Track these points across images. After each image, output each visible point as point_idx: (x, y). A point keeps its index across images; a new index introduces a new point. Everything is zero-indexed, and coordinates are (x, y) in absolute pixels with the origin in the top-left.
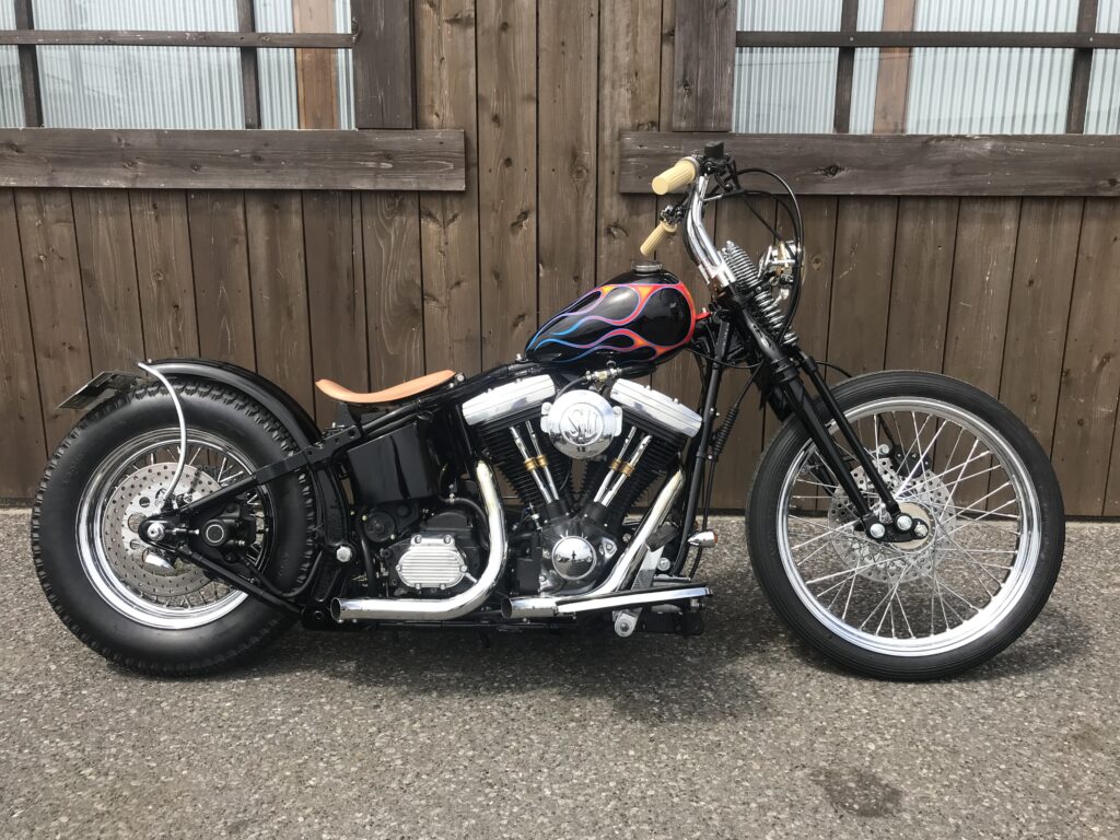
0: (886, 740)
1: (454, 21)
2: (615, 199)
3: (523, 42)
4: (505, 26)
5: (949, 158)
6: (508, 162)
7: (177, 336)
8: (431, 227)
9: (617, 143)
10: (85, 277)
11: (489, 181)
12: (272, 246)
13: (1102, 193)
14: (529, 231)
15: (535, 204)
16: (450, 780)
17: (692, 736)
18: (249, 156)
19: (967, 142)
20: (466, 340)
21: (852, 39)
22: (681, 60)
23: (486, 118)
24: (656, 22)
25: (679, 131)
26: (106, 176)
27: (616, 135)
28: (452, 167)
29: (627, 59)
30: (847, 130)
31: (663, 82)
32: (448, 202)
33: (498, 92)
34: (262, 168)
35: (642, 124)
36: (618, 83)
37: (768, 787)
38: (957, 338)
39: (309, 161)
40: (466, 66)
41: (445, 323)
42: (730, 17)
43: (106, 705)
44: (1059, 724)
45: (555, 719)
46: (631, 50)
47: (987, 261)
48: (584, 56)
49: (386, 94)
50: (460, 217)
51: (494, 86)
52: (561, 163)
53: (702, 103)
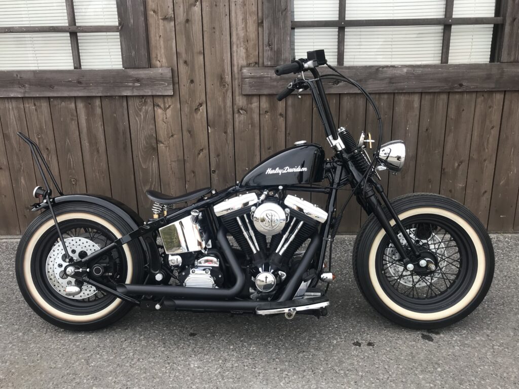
0: (342, 338)
1: (165, 19)
2: (241, 97)
3: (196, 27)
4: (187, 21)
5: (387, 76)
6: (192, 81)
7: (49, 162)
8: (159, 111)
9: (240, 72)
11: (184, 90)
12: (88, 121)
13: (456, 90)
14: (203, 112)
15: (205, 100)
18: (75, 81)
19: (394, 68)
21: (343, 23)
22: (267, 35)
23: (181, 62)
24: (255, 18)
25: (268, 66)
26: (12, 91)
27: (240, 69)
28: (167, 84)
29: (243, 35)
30: (343, 64)
31: (260, 44)
32: (166, 99)
33: (186, 50)
34: (82, 87)
35: (252, 64)
36: (239, 46)
39: (103, 83)
40: (173, 39)
41: (168, 154)
43: (9, 331)
45: (203, 333)
46: (245, 30)
47: (407, 121)
48: (224, 33)
49: (136, 53)
50: (171, 107)
51: (184, 48)
52: (215, 82)
53: (277, 54)
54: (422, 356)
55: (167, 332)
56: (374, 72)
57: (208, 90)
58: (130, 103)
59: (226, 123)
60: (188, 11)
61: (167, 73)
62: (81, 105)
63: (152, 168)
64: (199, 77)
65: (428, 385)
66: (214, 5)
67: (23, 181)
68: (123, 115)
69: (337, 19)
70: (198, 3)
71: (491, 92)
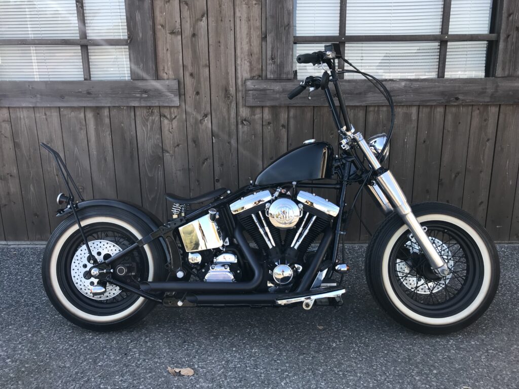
1: (172, 33)
2: (244, 108)
3: (202, 42)
4: (194, 35)
6: (198, 93)
8: (166, 122)
9: (244, 85)
10: (16, 145)
11: (190, 101)
12: (97, 130)
13: (453, 104)
14: (208, 123)
15: (210, 111)
17: (261, 342)
18: (85, 92)
19: (393, 82)
20: (182, 169)
21: (343, 39)
22: (270, 48)
23: (187, 74)
24: (259, 33)
25: (270, 79)
26: (24, 101)
27: (244, 82)
28: (174, 95)
29: (247, 48)
30: (343, 78)
31: (263, 58)
32: (172, 110)
33: (192, 63)
34: (92, 97)
35: (255, 77)
36: (243, 60)
39: (111, 94)
40: (180, 52)
41: (173, 163)
42: (291, 30)
43: (19, 332)
45: (206, 335)
46: (249, 44)
47: (406, 133)
48: (229, 47)
49: (143, 65)
50: (177, 117)
51: (190, 61)
52: (220, 94)
53: (280, 67)
54: (418, 359)
55: (171, 334)
57: (213, 101)
58: (138, 113)
59: (230, 134)
60: (194, 26)
61: (174, 84)
62: (90, 115)
63: (158, 178)
64: (205, 89)
65: (423, 386)
66: (220, 20)
67: (32, 189)
68: (131, 125)
69: (338, 35)
70: (204, 19)
71: (486, 106)
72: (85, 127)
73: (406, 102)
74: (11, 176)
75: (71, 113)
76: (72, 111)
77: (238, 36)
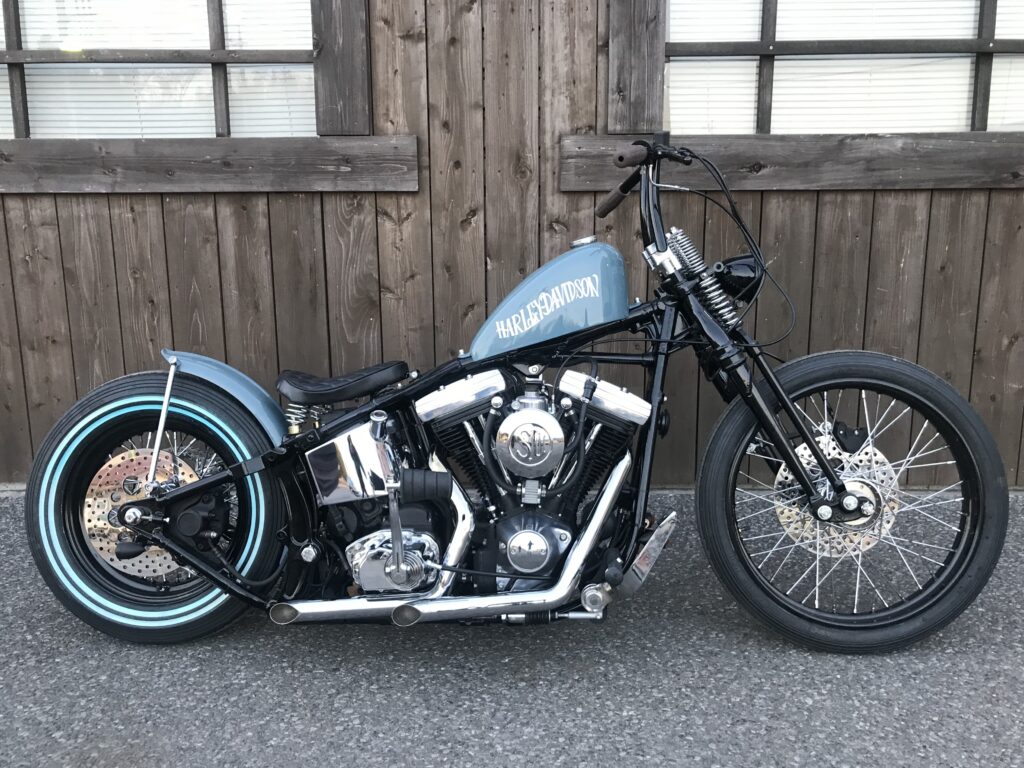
0: (823, 695)
1: (408, 36)
2: (556, 196)
3: (470, 55)
4: (453, 41)
5: (862, 155)
6: (457, 164)
7: (153, 329)
8: (388, 226)
9: (557, 146)
10: (68, 275)
11: (441, 180)
12: (239, 243)
13: (1006, 186)
14: (477, 227)
15: (482, 201)
16: (406, 738)
17: (637, 693)
18: (218, 161)
19: (876, 140)
20: (421, 328)
21: (771, 48)
22: (615, 68)
23: (437, 124)
24: (591, 35)
25: (615, 134)
26: (87, 181)
27: (556, 140)
28: (405, 169)
29: (566, 69)
30: (769, 131)
31: (599, 88)
32: (402, 202)
33: (447, 100)
34: (231, 173)
35: (581, 128)
36: (557, 92)
37: (711, 741)
38: (875, 322)
39: (273, 166)
40: (421, 77)
41: (401, 312)
42: (660, 29)
43: (78, 672)
44: (987, 678)
45: (507, 679)
46: (569, 61)
47: (902, 249)
48: (526, 67)
49: (344, 105)
50: (413, 216)
51: (443, 95)
52: (505, 165)
53: (635, 108)
56: (835, 147)
57: (489, 184)
58: (328, 207)
59: (523, 250)
60: (454, 20)
61: (408, 146)
62: (226, 211)
63: (368, 348)
64: (472, 155)
66: (508, 8)
67: (97, 369)
68: (313, 234)
69: (758, 39)
70: (475, 6)
72: (215, 237)
73: (905, 181)
74: (54, 342)
75: (186, 207)
76: (189, 203)
77: (547, 41)
